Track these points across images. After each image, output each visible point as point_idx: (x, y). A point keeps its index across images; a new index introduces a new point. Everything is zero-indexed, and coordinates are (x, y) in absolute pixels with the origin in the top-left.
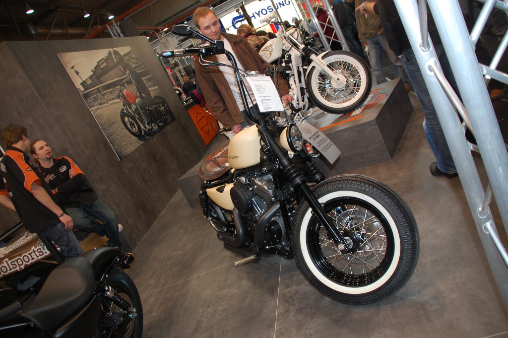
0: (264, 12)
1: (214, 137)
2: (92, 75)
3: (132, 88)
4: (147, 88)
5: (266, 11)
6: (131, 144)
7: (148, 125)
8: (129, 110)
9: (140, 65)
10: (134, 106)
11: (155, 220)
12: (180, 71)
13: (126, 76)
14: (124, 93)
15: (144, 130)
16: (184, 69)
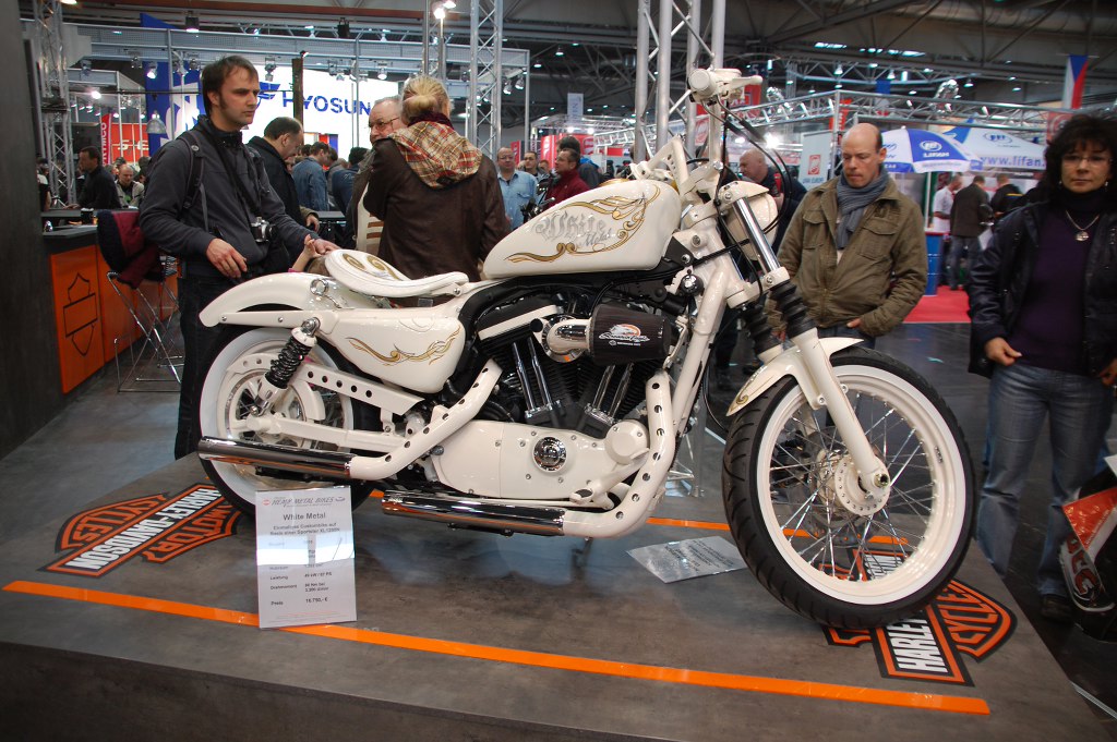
0: (321, 104)
1: (97, 372)
5: (326, 105)
12: (58, 128)
16: (75, 128)
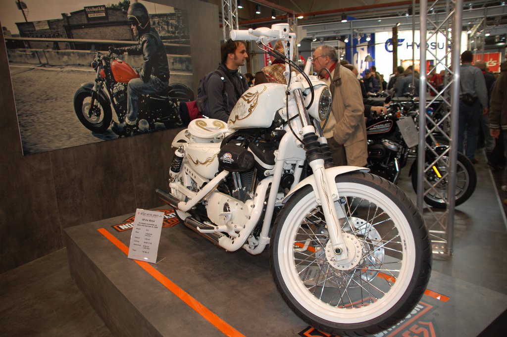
2: (58, 21)
3: (135, 61)
4: (167, 70)
6: (70, 137)
7: (131, 119)
8: (105, 90)
9: (176, 37)
10: (119, 87)
11: (39, 257)
13: (137, 42)
14: (113, 63)
15: (116, 124)
